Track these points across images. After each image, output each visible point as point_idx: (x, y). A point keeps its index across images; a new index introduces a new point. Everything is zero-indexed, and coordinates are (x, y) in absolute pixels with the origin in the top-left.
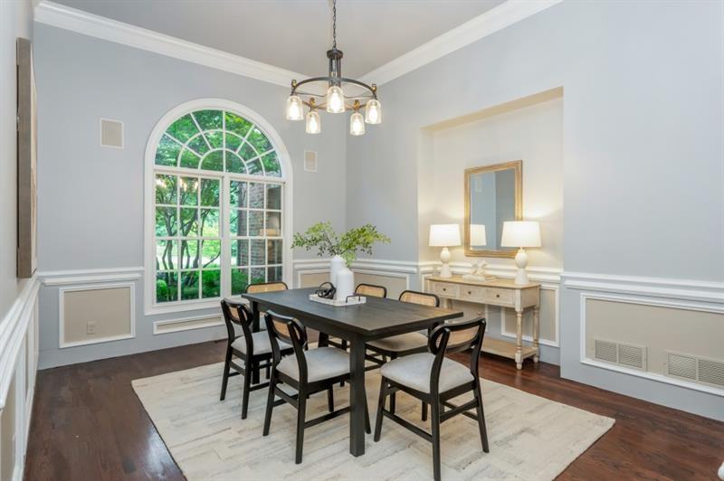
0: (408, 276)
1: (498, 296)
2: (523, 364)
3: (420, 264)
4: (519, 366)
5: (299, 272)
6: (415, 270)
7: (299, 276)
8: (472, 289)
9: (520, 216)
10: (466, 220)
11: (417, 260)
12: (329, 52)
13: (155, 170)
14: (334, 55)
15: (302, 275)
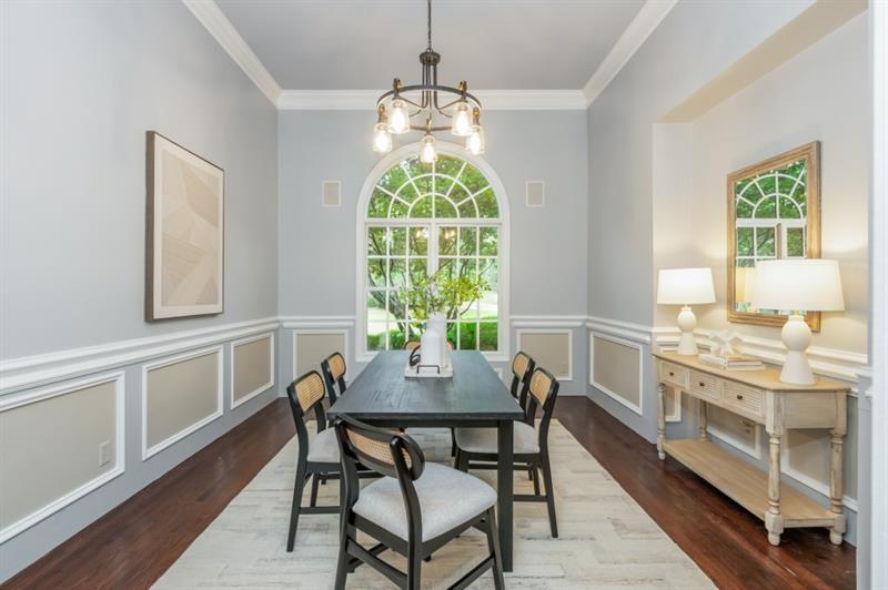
0: (641, 347)
1: (740, 398)
2: (782, 536)
3: (655, 330)
4: (774, 539)
5: (519, 331)
6: (648, 339)
7: (518, 337)
8: (705, 378)
9: (815, 249)
10: (729, 259)
11: (651, 324)
12: (422, 56)
13: (366, 223)
14: (430, 59)
15: (522, 334)
